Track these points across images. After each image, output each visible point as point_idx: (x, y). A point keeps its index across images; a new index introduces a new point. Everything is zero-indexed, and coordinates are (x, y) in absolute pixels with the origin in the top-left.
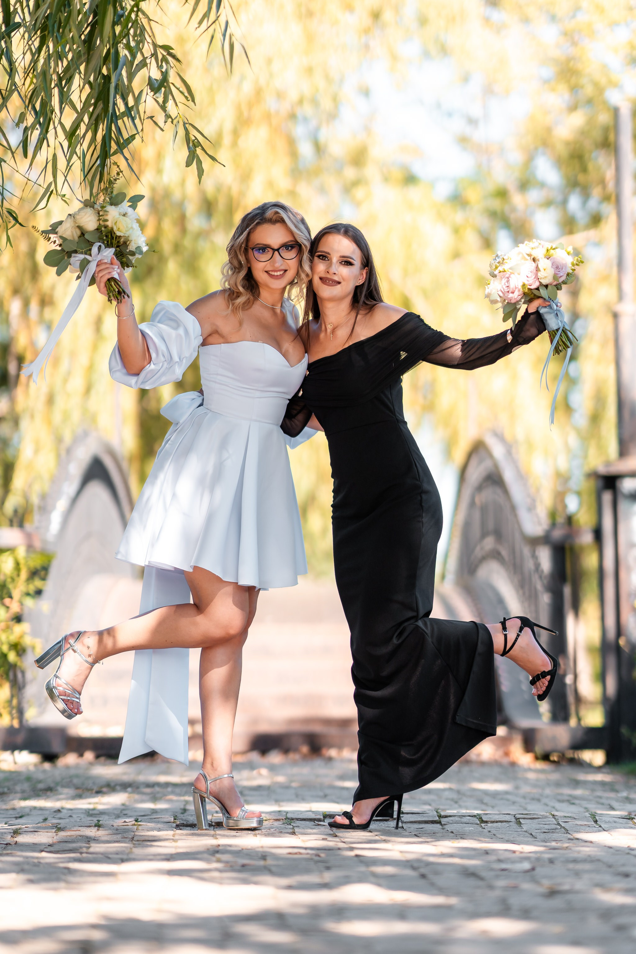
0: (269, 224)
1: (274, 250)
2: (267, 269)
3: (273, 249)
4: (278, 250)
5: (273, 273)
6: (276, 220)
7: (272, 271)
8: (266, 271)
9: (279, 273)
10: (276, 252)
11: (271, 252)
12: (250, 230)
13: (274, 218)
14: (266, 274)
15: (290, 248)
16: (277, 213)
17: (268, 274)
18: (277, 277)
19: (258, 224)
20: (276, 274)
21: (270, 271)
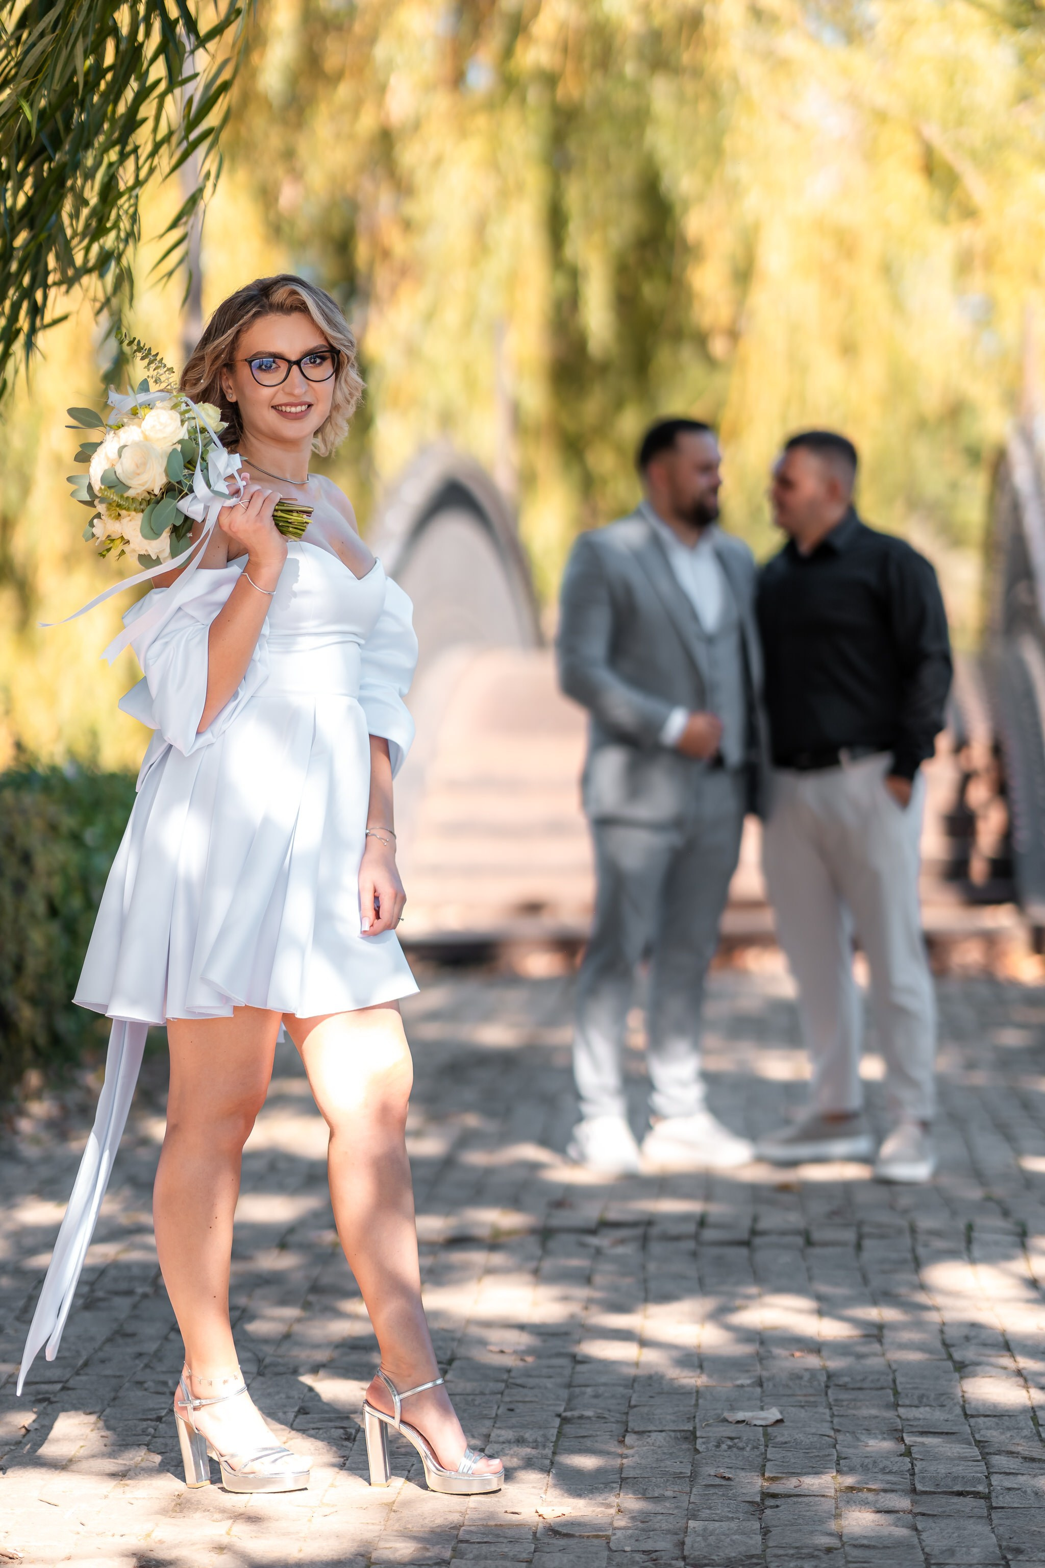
0: (278, 314)
1: (290, 363)
2: (276, 402)
3: (289, 361)
4: (298, 363)
5: (288, 409)
6: (291, 306)
7: (286, 405)
8: (272, 407)
9: (299, 409)
10: (295, 368)
11: (284, 366)
12: (241, 325)
13: (288, 302)
14: (273, 412)
15: (318, 361)
16: (294, 293)
17: (278, 413)
18: (298, 417)
19: (257, 315)
20: (293, 410)
21: (281, 405)
